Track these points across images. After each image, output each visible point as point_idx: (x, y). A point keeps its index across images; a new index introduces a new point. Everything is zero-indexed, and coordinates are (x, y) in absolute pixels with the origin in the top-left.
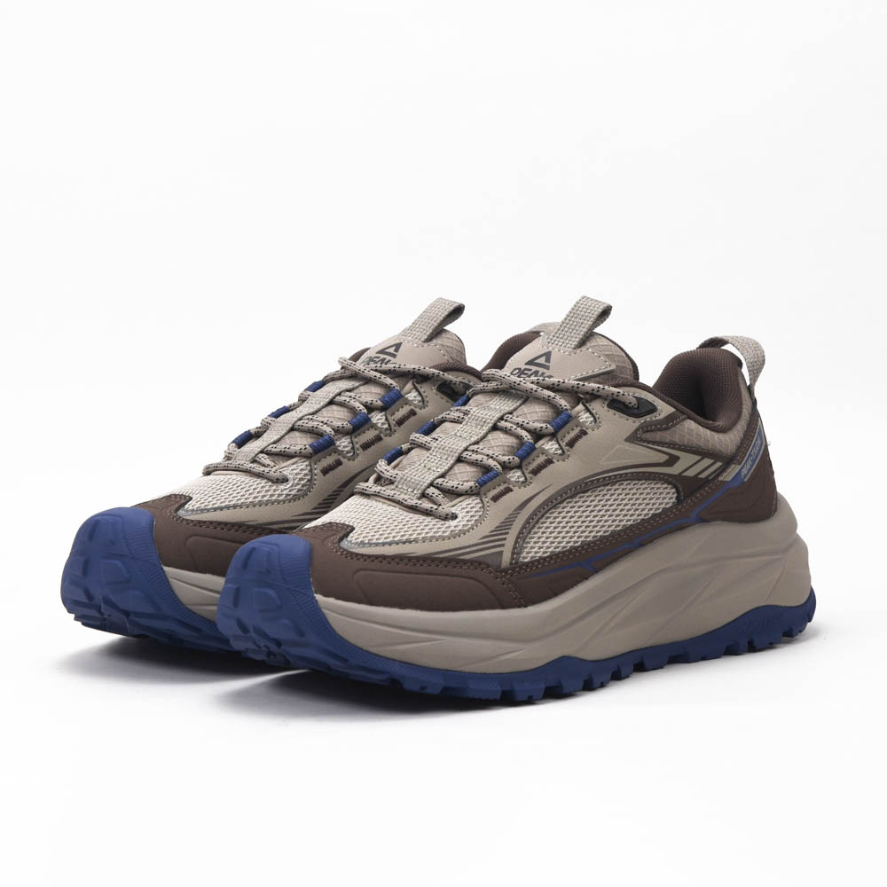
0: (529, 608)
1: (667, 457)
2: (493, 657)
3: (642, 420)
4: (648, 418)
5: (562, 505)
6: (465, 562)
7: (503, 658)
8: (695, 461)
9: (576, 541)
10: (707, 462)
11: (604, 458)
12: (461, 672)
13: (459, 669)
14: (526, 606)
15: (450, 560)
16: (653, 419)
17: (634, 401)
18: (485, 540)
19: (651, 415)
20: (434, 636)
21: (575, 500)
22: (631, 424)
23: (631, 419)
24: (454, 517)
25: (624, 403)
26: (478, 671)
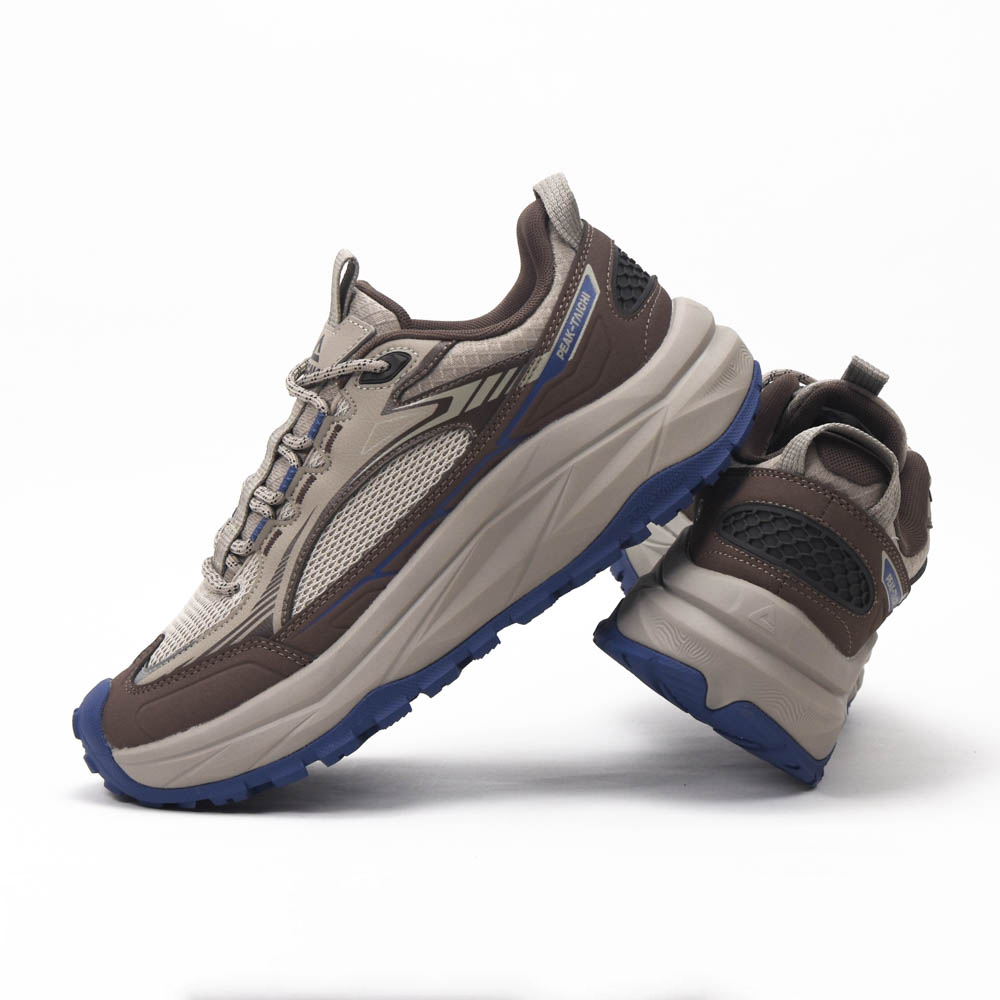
0: (315, 661)
1: (436, 405)
2: (283, 739)
3: (396, 380)
4: (402, 374)
5: (332, 524)
6: (237, 646)
7: (295, 732)
8: (474, 390)
9: (357, 555)
10: (492, 380)
11: (364, 447)
12: (259, 768)
13: (256, 766)
14: (311, 662)
15: (222, 652)
16: (409, 370)
17: (383, 364)
18: (257, 608)
19: (405, 369)
20: (217, 747)
21: (345, 510)
22: (385, 391)
23: (385, 385)
24: (237, 589)
25: (370, 372)
26: (277, 759)
